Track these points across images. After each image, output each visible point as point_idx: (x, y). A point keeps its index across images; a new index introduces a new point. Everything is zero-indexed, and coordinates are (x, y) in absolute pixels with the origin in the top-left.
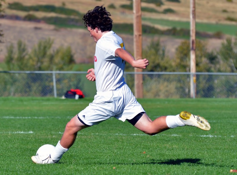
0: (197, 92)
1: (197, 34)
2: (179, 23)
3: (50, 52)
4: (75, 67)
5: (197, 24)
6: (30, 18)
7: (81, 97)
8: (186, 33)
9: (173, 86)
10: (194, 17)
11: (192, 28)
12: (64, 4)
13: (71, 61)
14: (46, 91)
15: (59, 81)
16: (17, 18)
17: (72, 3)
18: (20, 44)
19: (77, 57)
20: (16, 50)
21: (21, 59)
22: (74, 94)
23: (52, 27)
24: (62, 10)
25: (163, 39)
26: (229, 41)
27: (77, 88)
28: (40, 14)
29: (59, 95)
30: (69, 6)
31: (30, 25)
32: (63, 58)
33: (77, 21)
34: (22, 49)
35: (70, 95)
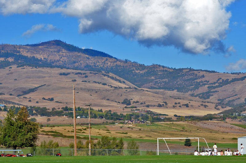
0: (91, 154)
1: (91, 138)
2: (86, 135)
3: (52, 143)
4: (59, 147)
5: (91, 136)
6: (47, 135)
7: (60, 156)
8: (88, 138)
9: (85, 153)
10: (90, 134)
11: (90, 137)
12: (56, 131)
13: (58, 146)
14: (51, 154)
15: (54, 151)
16: (43, 134)
17: (58, 130)
18: (44, 141)
19: (60, 145)
20: (43, 143)
21: (44, 145)
22: (59, 155)
23: (53, 137)
24: (55, 132)
25: (82, 140)
26: (99, 140)
27: (60, 153)
28: (49, 133)
29: (55, 155)
30: (57, 131)
31: (47, 136)
32: (56, 145)
33: (59, 135)
34: (45, 142)
35: (57, 155)
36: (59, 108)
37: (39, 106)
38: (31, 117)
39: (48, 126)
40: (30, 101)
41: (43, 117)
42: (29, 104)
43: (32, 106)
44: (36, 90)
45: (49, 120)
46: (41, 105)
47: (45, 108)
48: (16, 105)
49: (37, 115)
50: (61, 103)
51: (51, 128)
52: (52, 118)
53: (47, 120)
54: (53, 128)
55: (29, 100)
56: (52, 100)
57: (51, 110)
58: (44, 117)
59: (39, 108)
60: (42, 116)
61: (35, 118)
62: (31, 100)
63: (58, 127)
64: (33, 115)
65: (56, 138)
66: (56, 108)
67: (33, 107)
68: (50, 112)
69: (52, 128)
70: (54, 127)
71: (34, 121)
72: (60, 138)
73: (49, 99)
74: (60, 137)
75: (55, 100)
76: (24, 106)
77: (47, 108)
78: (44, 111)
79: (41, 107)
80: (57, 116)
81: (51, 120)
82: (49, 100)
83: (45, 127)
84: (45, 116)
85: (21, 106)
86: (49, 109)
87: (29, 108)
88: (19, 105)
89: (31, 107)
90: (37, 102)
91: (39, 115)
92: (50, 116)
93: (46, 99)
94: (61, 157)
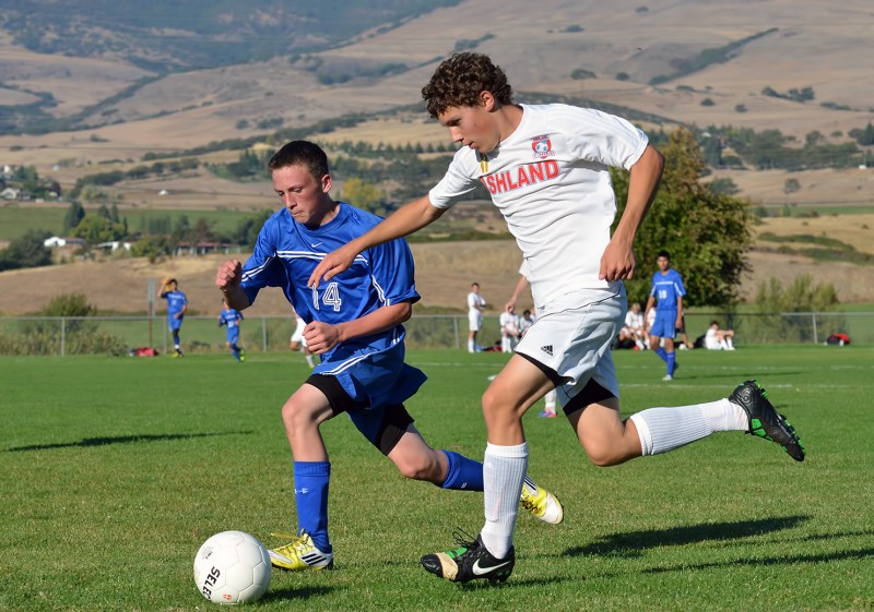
3: (809, 290)
4: (838, 307)
6: (784, 251)
7: (847, 343)
12: (824, 233)
13: (834, 300)
14: (805, 336)
15: (819, 324)
16: (769, 250)
17: (835, 232)
18: (773, 281)
19: (841, 296)
20: (768, 288)
21: (774, 298)
22: (839, 339)
23: (810, 260)
24: (823, 240)
27: (840, 331)
28: (796, 246)
29: (820, 340)
30: (831, 236)
31: (784, 259)
32: (824, 297)
33: (840, 253)
34: (776, 286)
35: (833, 340)
36: (838, 134)
37: (747, 126)
38: (717, 175)
39: (787, 214)
40: (708, 103)
41: (765, 173)
42: (704, 119)
43: (718, 126)
44: (733, 56)
45: (793, 185)
46: (758, 120)
47: (777, 133)
48: (646, 120)
49: (740, 163)
50: (846, 108)
51: (802, 220)
52: (807, 177)
53: (783, 186)
54: (813, 222)
55: (703, 97)
56: (806, 95)
57: (801, 143)
58: (774, 172)
59: (749, 133)
60: (762, 168)
61: (729, 180)
62: (714, 98)
63: (834, 219)
64: (722, 163)
65: (825, 265)
66: (826, 132)
67: (723, 130)
68: (799, 152)
69: (806, 224)
70: (815, 215)
71: (732, 193)
72: (845, 264)
73: (791, 92)
74: (845, 260)
75: (822, 96)
76: (682, 125)
77: (786, 131)
78: (769, 146)
79: (758, 129)
80: (829, 170)
81: (801, 183)
82: (791, 99)
83: (776, 216)
84: (777, 167)
85: (668, 129)
86: (792, 138)
87: (707, 135)
88: (659, 123)
89: (712, 129)
90: (741, 109)
91: (750, 163)
92: (801, 170)
93: (779, 90)
94: (847, 349)
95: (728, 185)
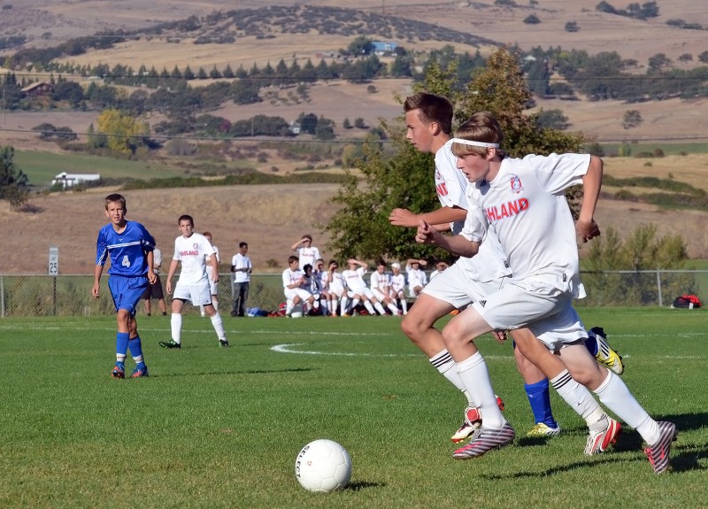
3: (652, 243)
4: (688, 263)
6: (623, 196)
7: (697, 306)
12: (671, 176)
13: (682, 255)
14: (648, 298)
15: (665, 283)
16: (605, 196)
17: (682, 174)
18: (610, 233)
19: (691, 250)
21: (611, 253)
22: (688, 301)
23: (655, 208)
24: (669, 184)
27: (691, 292)
28: (637, 191)
29: (666, 303)
30: (678, 179)
31: (624, 206)
32: (670, 252)
33: (690, 199)
34: (613, 239)
35: (682, 303)
36: (687, 57)
37: (579, 48)
38: (542, 106)
39: (628, 153)
40: (532, 20)
41: (601, 103)
42: (529, 39)
43: (545, 49)
45: (633, 118)
46: (594, 40)
47: (614, 56)
48: (459, 41)
49: (571, 92)
50: (697, 27)
51: (645, 160)
52: (650, 109)
53: (621, 120)
54: (656, 162)
55: (527, 13)
56: (649, 12)
57: (643, 69)
58: (611, 103)
59: (581, 57)
60: (597, 99)
61: (558, 112)
62: (540, 15)
63: (683, 159)
64: (549, 93)
65: (671, 214)
66: (673, 56)
67: (551, 52)
68: (642, 78)
69: (649, 164)
70: (660, 154)
71: (560, 127)
72: (695, 212)
73: (631, 7)
74: (695, 207)
75: (667, 10)
76: (503, 47)
77: (625, 55)
78: (606, 72)
79: (593, 52)
80: (678, 100)
81: (643, 116)
82: (631, 15)
83: (613, 155)
84: (614, 97)
85: (486, 51)
86: (632, 63)
87: (530, 58)
88: (474, 44)
89: (537, 52)
90: (571, 27)
91: (583, 92)
92: (643, 100)
93: (617, 7)
94: (698, 313)
95: (557, 119)
